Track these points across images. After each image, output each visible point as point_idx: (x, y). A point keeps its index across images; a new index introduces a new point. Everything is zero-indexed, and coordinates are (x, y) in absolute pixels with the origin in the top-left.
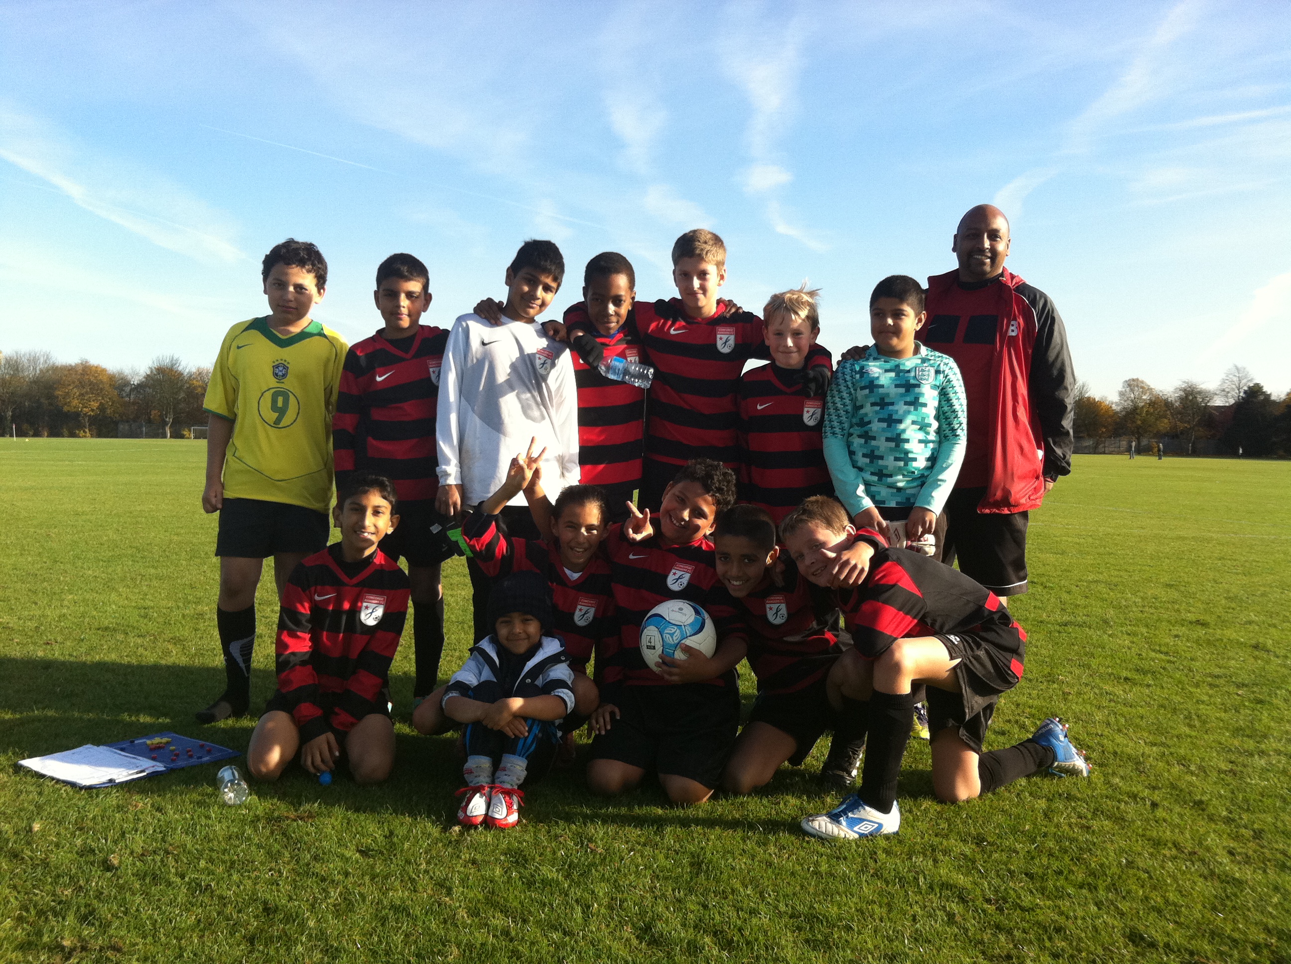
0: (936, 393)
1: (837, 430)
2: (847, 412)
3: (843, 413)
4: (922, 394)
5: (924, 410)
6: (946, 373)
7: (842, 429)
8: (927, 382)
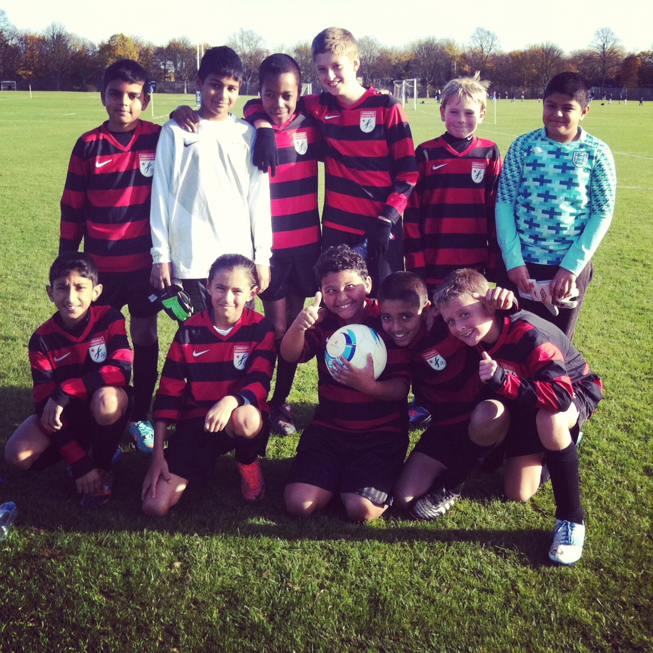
0: (588, 175)
1: (506, 197)
2: (515, 182)
3: (511, 183)
4: (576, 176)
5: (576, 189)
6: (598, 158)
7: (511, 196)
8: (581, 166)
